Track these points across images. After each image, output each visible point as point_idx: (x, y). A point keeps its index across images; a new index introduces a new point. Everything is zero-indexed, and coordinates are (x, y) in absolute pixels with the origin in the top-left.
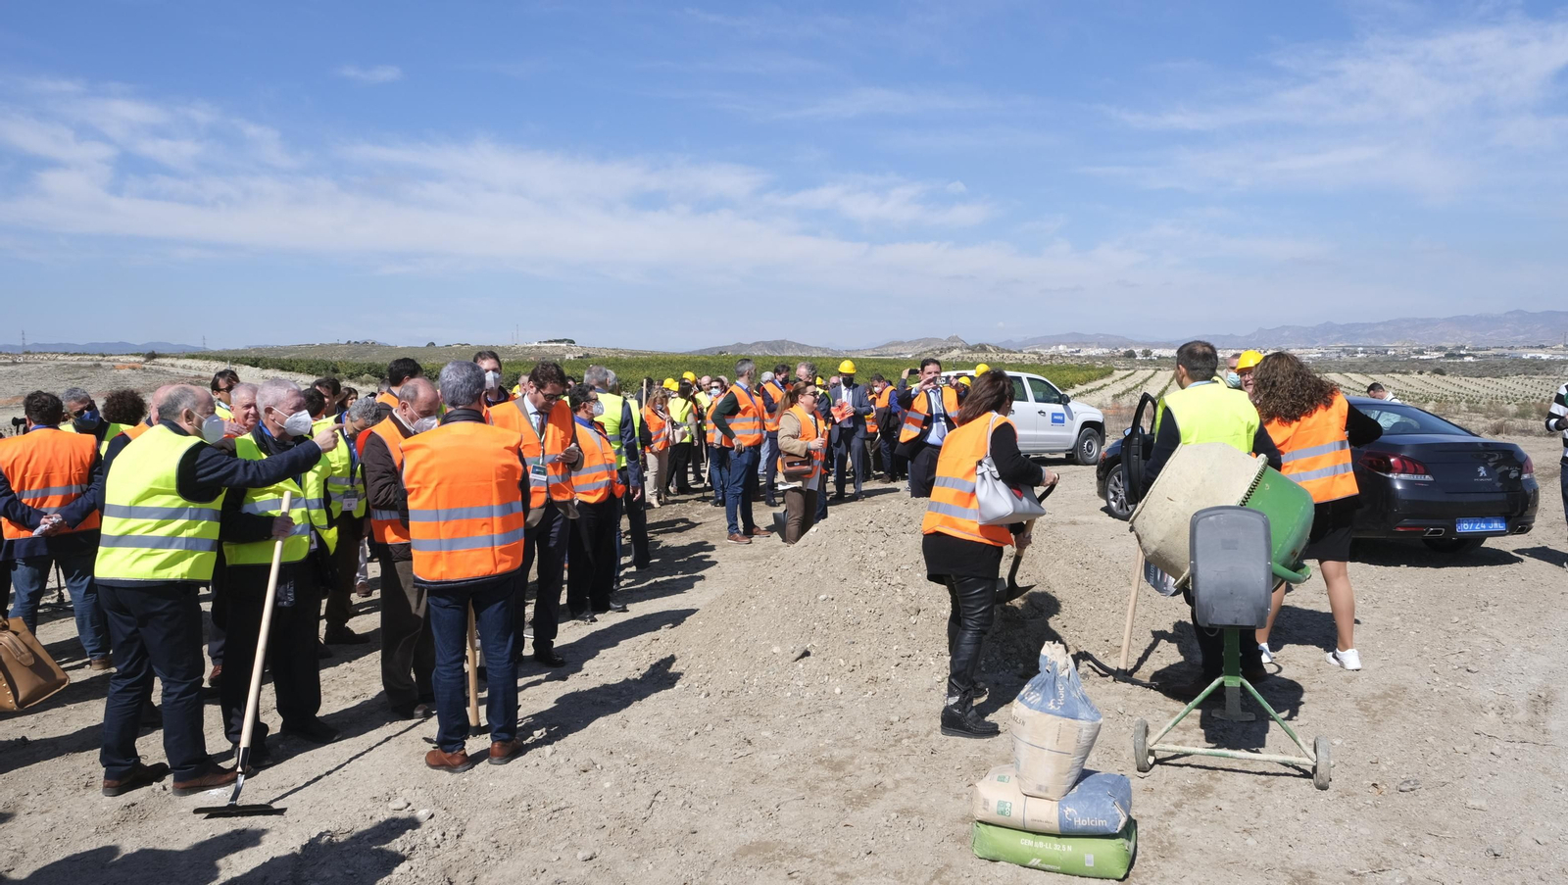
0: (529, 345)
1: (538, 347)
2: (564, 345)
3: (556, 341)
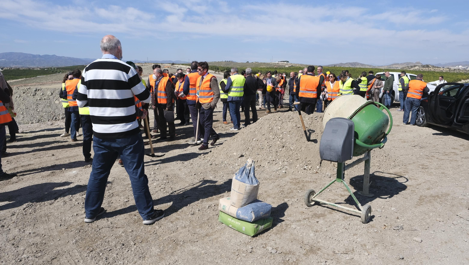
0: (275, 63)
1: (278, 63)
2: (286, 63)
3: (283, 61)
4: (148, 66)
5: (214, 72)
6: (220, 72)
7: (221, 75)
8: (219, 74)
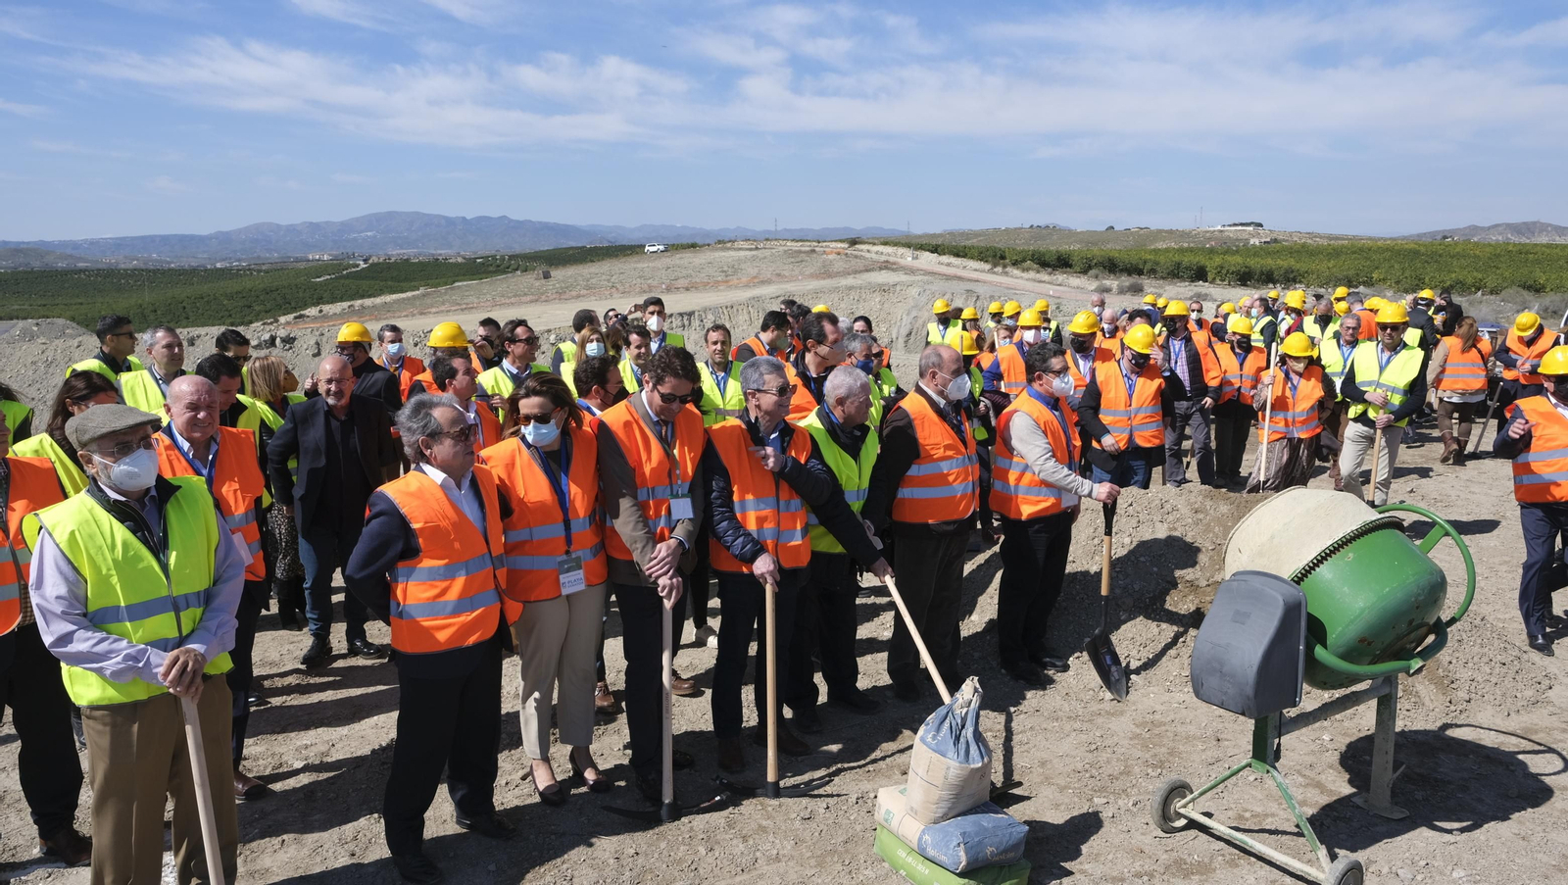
2: (1251, 229)
3: (1244, 224)
4: (774, 251)
5: (987, 267)
6: (1009, 269)
7: (1012, 277)
8: (1006, 274)
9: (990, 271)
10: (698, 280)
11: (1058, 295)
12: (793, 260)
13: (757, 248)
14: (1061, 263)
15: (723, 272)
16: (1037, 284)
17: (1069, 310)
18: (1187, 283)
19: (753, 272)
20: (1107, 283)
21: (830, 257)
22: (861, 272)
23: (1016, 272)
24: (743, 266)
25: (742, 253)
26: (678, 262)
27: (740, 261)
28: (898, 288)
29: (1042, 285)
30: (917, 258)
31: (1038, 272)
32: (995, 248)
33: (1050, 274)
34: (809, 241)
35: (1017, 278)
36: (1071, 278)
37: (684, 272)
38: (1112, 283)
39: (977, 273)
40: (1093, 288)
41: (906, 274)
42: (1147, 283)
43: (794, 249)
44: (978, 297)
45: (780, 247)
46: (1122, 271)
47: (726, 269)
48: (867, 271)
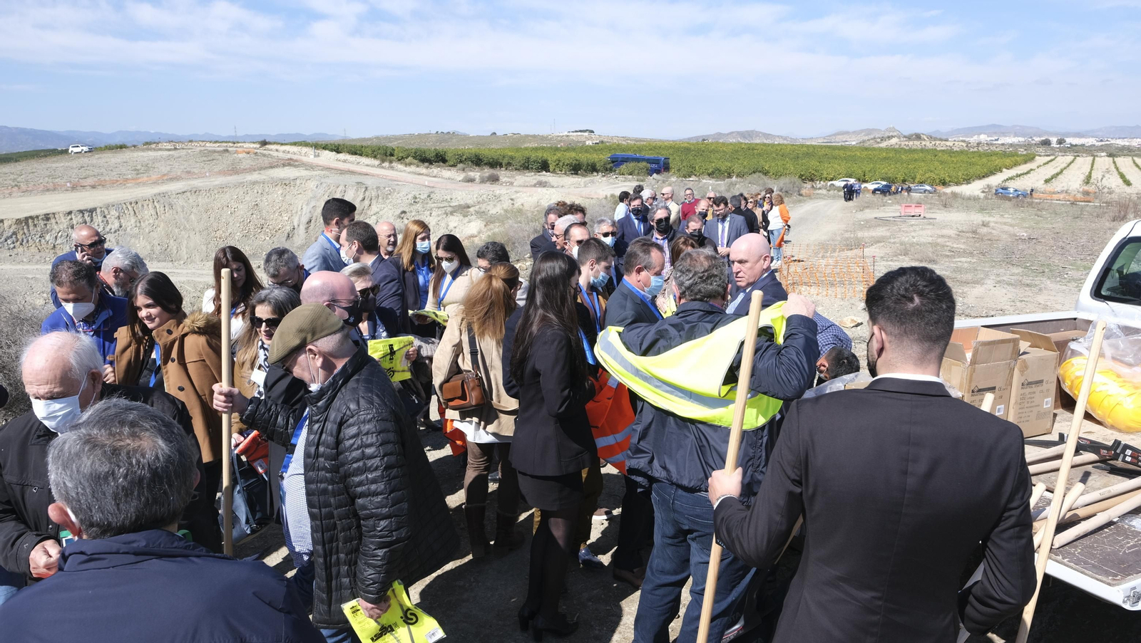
0: (561, 134)
1: (568, 136)
2: (586, 134)
3: (581, 131)
4: (190, 151)
5: (377, 162)
6: (394, 164)
7: (397, 170)
8: (392, 168)
9: (380, 166)
10: (107, 178)
11: (432, 185)
12: (205, 159)
13: (176, 149)
14: (440, 159)
15: (136, 170)
16: (417, 176)
17: (438, 198)
18: (533, 174)
19: (164, 169)
20: (472, 174)
21: (241, 156)
22: (266, 168)
23: (400, 166)
24: (156, 165)
25: (160, 153)
26: (95, 162)
27: (155, 160)
28: (298, 182)
29: (421, 177)
30: (318, 156)
31: (418, 166)
32: (387, 147)
33: (427, 168)
34: (226, 142)
35: (400, 171)
36: (444, 171)
37: (97, 171)
38: (476, 174)
39: (368, 168)
40: (461, 178)
41: (306, 169)
42: (503, 174)
43: (210, 149)
44: (366, 188)
45: (197, 148)
46: (486, 164)
47: (139, 167)
48: (271, 167)
